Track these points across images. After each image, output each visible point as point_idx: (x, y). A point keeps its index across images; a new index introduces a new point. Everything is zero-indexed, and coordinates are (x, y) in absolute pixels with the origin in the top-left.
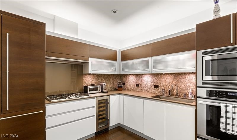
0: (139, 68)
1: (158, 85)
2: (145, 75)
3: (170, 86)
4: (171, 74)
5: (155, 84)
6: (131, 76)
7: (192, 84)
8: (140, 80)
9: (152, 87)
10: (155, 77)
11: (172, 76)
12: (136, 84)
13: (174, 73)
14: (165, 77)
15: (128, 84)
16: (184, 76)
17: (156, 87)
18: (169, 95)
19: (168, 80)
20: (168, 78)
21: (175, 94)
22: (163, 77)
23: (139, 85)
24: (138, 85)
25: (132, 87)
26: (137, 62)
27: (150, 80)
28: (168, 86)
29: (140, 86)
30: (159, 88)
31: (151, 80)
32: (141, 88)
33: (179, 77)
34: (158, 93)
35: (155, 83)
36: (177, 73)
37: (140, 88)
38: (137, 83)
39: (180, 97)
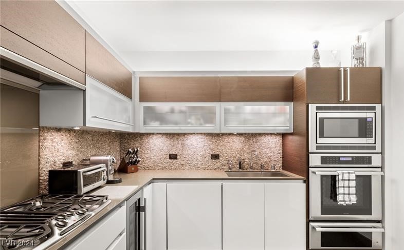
0: (189, 120)
1: (217, 153)
2: (191, 136)
3: (238, 155)
4: (240, 135)
5: (211, 153)
6: (155, 137)
7: (268, 150)
8: (180, 146)
9: (207, 159)
10: (213, 140)
11: (242, 139)
12: (170, 155)
13: (245, 134)
14: (230, 139)
15: (147, 155)
16: (259, 138)
17: (215, 157)
18: (240, 168)
19: (236, 144)
20: (236, 141)
21: (246, 166)
22: (226, 140)
23: (176, 155)
24: (173, 157)
25: (157, 161)
26: (184, 109)
27: (201, 145)
28: (235, 155)
29: (178, 157)
30: (221, 158)
31: (204, 146)
32: (183, 163)
33: (252, 140)
34: (218, 168)
35: (212, 150)
36: (249, 134)
37: (178, 161)
38: (171, 153)
39: (254, 169)
